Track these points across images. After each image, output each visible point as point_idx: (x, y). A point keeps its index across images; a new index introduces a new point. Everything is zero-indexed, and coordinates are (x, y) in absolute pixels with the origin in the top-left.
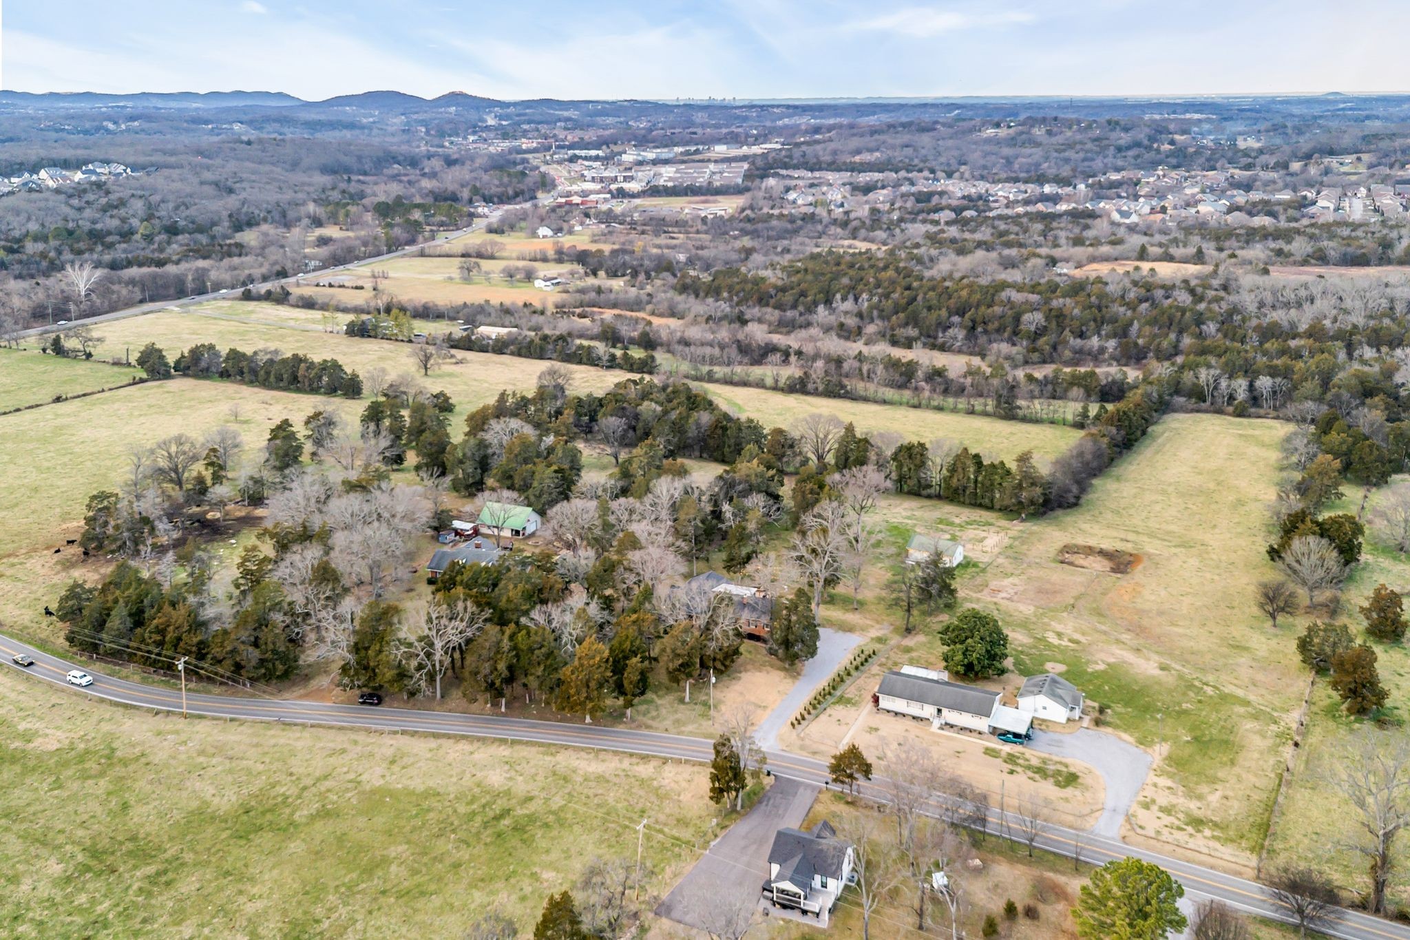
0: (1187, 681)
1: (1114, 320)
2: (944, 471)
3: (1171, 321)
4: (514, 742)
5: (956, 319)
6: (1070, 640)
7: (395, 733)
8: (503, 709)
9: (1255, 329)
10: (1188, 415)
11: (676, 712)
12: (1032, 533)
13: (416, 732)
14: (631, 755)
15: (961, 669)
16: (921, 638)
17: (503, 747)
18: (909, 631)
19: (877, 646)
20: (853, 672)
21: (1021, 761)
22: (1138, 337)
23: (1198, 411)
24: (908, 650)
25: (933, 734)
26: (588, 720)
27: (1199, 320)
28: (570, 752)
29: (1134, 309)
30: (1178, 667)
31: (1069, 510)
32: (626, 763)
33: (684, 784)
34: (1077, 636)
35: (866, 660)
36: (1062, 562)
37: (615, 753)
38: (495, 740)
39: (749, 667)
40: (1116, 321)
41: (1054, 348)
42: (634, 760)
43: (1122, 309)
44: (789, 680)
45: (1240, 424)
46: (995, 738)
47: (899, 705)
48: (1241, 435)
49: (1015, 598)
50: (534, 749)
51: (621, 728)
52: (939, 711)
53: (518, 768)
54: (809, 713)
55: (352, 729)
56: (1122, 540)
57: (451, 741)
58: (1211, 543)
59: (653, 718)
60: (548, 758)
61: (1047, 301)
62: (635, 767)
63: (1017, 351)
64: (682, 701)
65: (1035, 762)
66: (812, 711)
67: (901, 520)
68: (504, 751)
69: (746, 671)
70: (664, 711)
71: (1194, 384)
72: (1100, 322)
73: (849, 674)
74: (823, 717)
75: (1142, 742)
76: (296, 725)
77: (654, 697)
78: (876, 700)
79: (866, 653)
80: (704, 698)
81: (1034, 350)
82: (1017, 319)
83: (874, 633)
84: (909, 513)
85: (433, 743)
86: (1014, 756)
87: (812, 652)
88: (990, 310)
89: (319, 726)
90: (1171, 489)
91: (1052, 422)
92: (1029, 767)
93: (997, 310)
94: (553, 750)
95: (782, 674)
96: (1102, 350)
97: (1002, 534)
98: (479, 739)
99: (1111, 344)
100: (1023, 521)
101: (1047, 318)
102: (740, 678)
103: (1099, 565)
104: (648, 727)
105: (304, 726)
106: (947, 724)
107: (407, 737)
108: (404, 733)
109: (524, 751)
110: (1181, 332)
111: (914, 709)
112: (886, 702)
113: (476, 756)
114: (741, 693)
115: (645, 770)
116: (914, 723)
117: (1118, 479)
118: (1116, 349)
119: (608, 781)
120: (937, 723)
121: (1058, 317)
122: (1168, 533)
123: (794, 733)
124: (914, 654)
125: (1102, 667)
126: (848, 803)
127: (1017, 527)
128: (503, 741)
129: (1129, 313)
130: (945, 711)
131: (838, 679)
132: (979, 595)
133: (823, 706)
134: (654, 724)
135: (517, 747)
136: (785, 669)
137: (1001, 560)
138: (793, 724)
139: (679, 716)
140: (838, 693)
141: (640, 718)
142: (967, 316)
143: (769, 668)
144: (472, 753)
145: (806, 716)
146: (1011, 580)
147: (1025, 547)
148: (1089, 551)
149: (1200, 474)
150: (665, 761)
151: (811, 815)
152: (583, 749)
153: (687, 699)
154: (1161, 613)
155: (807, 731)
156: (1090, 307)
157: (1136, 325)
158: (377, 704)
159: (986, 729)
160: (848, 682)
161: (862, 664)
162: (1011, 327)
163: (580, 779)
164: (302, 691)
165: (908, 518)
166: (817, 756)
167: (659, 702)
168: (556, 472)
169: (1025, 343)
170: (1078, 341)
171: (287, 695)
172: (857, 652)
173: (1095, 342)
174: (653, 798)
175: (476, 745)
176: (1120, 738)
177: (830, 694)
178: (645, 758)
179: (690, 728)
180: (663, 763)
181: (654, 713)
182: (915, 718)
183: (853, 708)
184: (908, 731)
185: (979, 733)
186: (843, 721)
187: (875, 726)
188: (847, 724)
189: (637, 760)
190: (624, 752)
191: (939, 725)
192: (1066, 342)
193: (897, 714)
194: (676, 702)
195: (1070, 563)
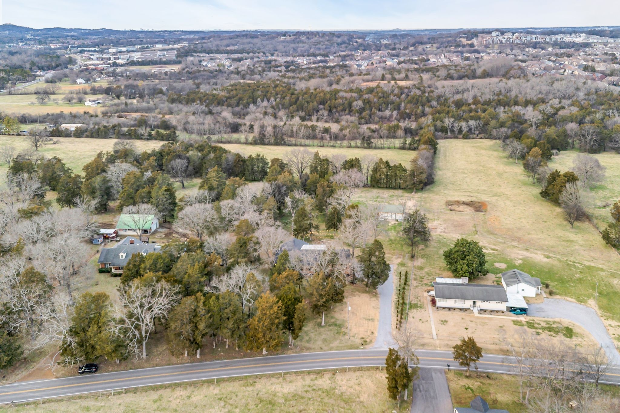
0: (564, 262)
1: (392, 103)
2: (370, 172)
3: (416, 101)
4: (219, 381)
5: (321, 106)
6: (492, 249)
7: (119, 393)
8: (198, 356)
9: (453, 102)
10: (444, 140)
11: (320, 333)
12: (424, 198)
13: (136, 389)
14: (309, 373)
17: (212, 387)
18: (412, 257)
19: (405, 268)
20: (405, 287)
21: (536, 326)
22: (406, 109)
23: (447, 138)
24: (421, 268)
26: (264, 352)
27: (429, 101)
28: (264, 380)
30: (554, 256)
31: (432, 186)
32: (308, 380)
33: (357, 388)
34: (493, 247)
35: (406, 278)
36: (451, 210)
37: (297, 374)
38: (204, 382)
40: (394, 103)
41: (370, 116)
42: (313, 376)
43: (394, 98)
44: (373, 298)
45: (469, 142)
46: (511, 314)
47: (450, 303)
48: (473, 146)
49: (446, 231)
50: (236, 384)
51: (289, 354)
52: (474, 303)
53: (231, 402)
54: (401, 318)
55: (80, 397)
56: (468, 196)
57: (168, 390)
58: (506, 193)
59: (308, 341)
60: (250, 388)
61: (361, 96)
62: (316, 382)
63: (353, 118)
64: (319, 325)
65: (544, 324)
66: (402, 316)
68: (214, 390)
69: (345, 297)
70: (312, 335)
71: (442, 127)
72: (387, 104)
74: (411, 319)
75: (580, 300)
76: (28, 404)
78: (434, 302)
79: (403, 273)
80: (333, 320)
81: (362, 118)
82: (350, 105)
83: (396, 261)
84: (360, 195)
85: (154, 395)
86: (531, 323)
88: (337, 101)
89: (51, 401)
90: (466, 171)
91: (389, 148)
92: (544, 329)
93: (340, 101)
94: (251, 381)
95: (367, 295)
96: (391, 116)
97: (412, 200)
98: (191, 384)
99: (395, 113)
100: (416, 193)
102: (345, 303)
103: (468, 210)
104: (308, 349)
105: (36, 403)
106: (481, 310)
107: (131, 395)
108: (127, 391)
109: (229, 387)
110: (423, 106)
111: (460, 304)
112: (440, 303)
113: (194, 399)
114: (353, 313)
115: (324, 382)
116: (462, 314)
117: (439, 169)
118: (397, 115)
119: (303, 398)
120: (476, 311)
121: (367, 102)
122: (484, 190)
123: (402, 333)
124: (426, 270)
125: (520, 262)
126: (467, 377)
127: (416, 196)
128: (210, 382)
129: (398, 99)
130: (479, 303)
131: (401, 293)
133: (406, 311)
134: (311, 345)
135: (223, 385)
136: (367, 292)
138: (397, 328)
139: (324, 336)
140: (408, 302)
141: (300, 343)
142: (327, 105)
143: (357, 293)
144: (189, 397)
147: (428, 205)
148: (458, 203)
149: (471, 163)
150: (334, 372)
151: (452, 391)
152: (272, 376)
153: (323, 324)
154: (519, 229)
155: (408, 331)
156: (380, 98)
157: (403, 104)
158: (95, 371)
159: (504, 309)
160: (407, 293)
162: (348, 108)
163: (282, 401)
164: (25, 373)
166: (426, 347)
167: (306, 329)
168: (166, 191)
169: (357, 115)
170: (380, 113)
171: (12, 378)
172: (398, 274)
173: (387, 113)
174: (343, 404)
175: (190, 389)
176: (567, 300)
177: (404, 303)
178: (319, 373)
179: (336, 344)
180: (334, 374)
181: (307, 338)
182: (461, 309)
183: (423, 310)
184: (462, 319)
185: (503, 312)
186: (423, 320)
187: (443, 320)
188: (427, 321)
189: (315, 376)
190: (303, 372)
191: (477, 312)
192: (375, 113)
193: (449, 309)
194: (316, 326)
195: (454, 210)
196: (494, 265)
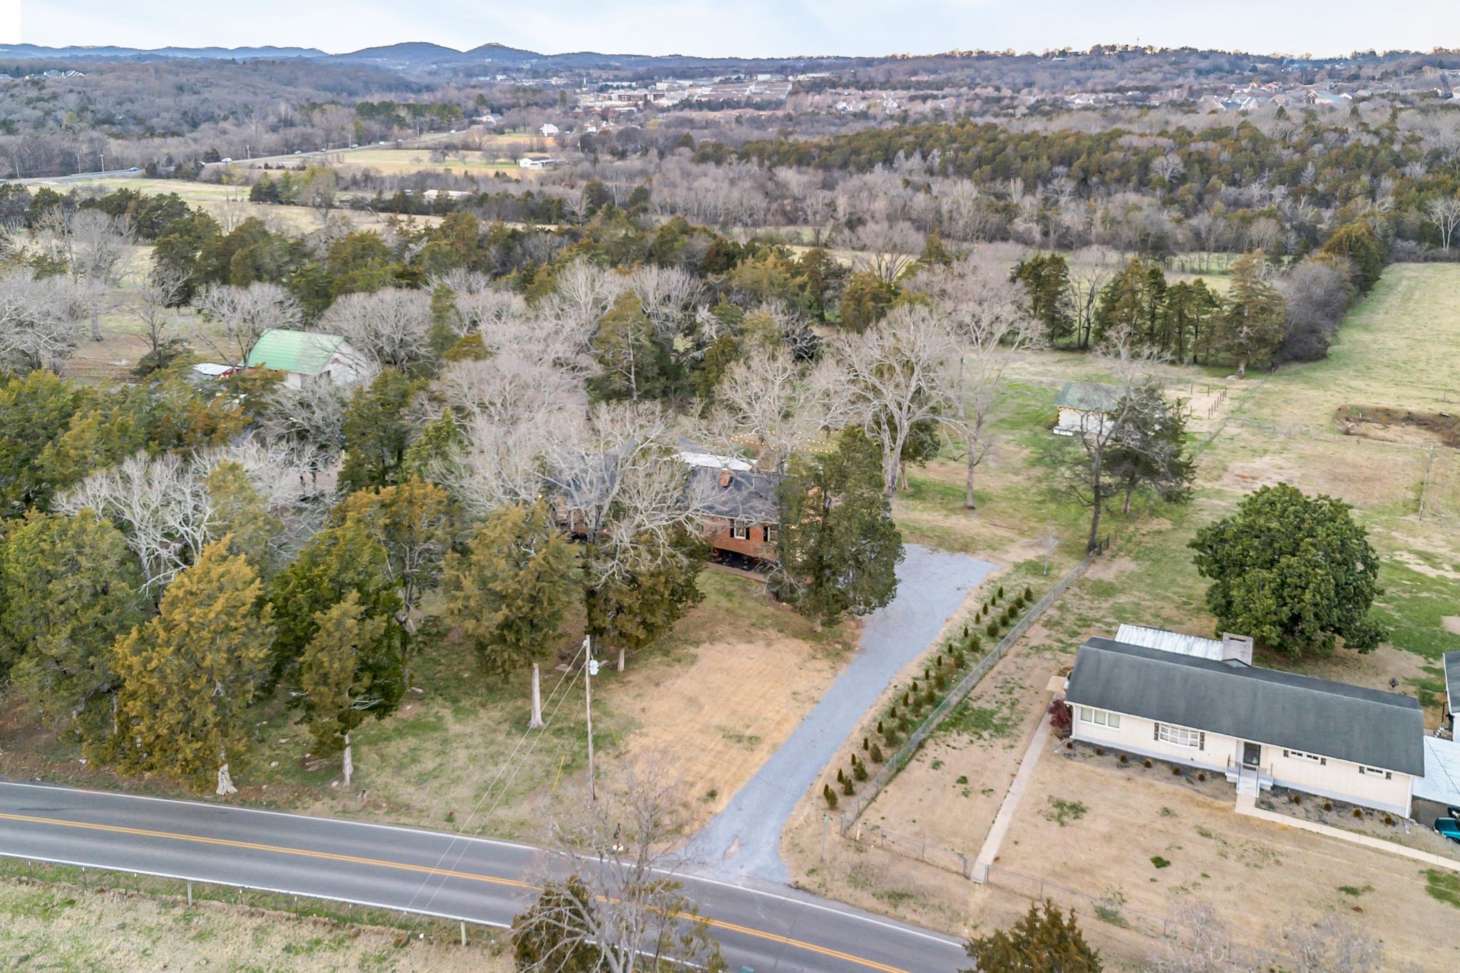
1: (1279, 164)
2: (1097, 303)
3: (1358, 163)
5: (1061, 169)
10: (1421, 265)
12: (1266, 392)
14: (306, 912)
15: (1273, 634)
16: (1125, 565)
18: (1094, 548)
19: (1034, 582)
20: (985, 642)
22: (1316, 182)
23: (1435, 259)
24: (1104, 590)
25: (1246, 821)
26: (225, 785)
27: (1398, 162)
29: (1303, 152)
31: (1312, 364)
32: (274, 946)
35: (1013, 613)
36: (1347, 433)
37: (257, 903)
39: (722, 629)
40: (1282, 166)
41: (1200, 198)
42: (306, 933)
43: (1286, 153)
44: (824, 664)
46: (1438, 839)
47: (1132, 733)
54: (877, 758)
56: (1437, 400)
61: (1183, 145)
63: (1147, 200)
64: (521, 723)
66: (886, 752)
67: (1028, 377)
69: (712, 639)
70: (460, 757)
71: (1423, 224)
72: (1260, 168)
73: (975, 647)
74: (918, 770)
77: (447, 713)
78: (1061, 718)
79: (1011, 596)
81: (1173, 202)
82: (1145, 166)
83: (1021, 553)
84: (1041, 368)
87: (883, 591)
88: (1107, 156)
93: (1119, 156)
95: (805, 647)
97: (1216, 395)
100: (1242, 377)
101: (1186, 164)
102: (694, 659)
103: (1418, 440)
104: (397, 808)
106: (1277, 790)
110: (1375, 175)
111: (1178, 745)
112: (1091, 725)
114: (692, 701)
116: (1178, 789)
117: (1366, 328)
120: (1248, 788)
121: (1203, 163)
123: (834, 823)
124: (1122, 599)
127: (1238, 386)
129: (1297, 156)
130: (1272, 756)
131: (948, 660)
132: (1217, 485)
133: (918, 735)
134: (418, 798)
136: (810, 635)
137: (1232, 429)
138: (829, 795)
139: (500, 771)
140: (953, 697)
141: (384, 778)
142: (1076, 164)
143: (773, 633)
145: (870, 768)
146: (1267, 458)
147: (1268, 411)
148: (1387, 416)
153: (537, 719)
155: (872, 817)
156: (1242, 150)
157: (1310, 169)
160: (975, 668)
161: (1005, 623)
162: (1138, 174)
165: (1042, 374)
166: (902, 910)
167: (454, 727)
169: (1160, 193)
170: (1232, 190)
172: (987, 594)
173: (1255, 190)
177: (931, 699)
178: (345, 924)
179: (521, 811)
180: (401, 944)
181: (429, 764)
182: (1178, 770)
183: (1000, 742)
184: (1166, 812)
185: (1389, 821)
186: (975, 784)
187: (1069, 799)
188: (988, 792)
189: (320, 933)
190: (288, 899)
191: (1256, 794)
192: (1214, 191)
193: (1125, 759)
194: (506, 726)
195: (1365, 436)
196: (1438, 623)
